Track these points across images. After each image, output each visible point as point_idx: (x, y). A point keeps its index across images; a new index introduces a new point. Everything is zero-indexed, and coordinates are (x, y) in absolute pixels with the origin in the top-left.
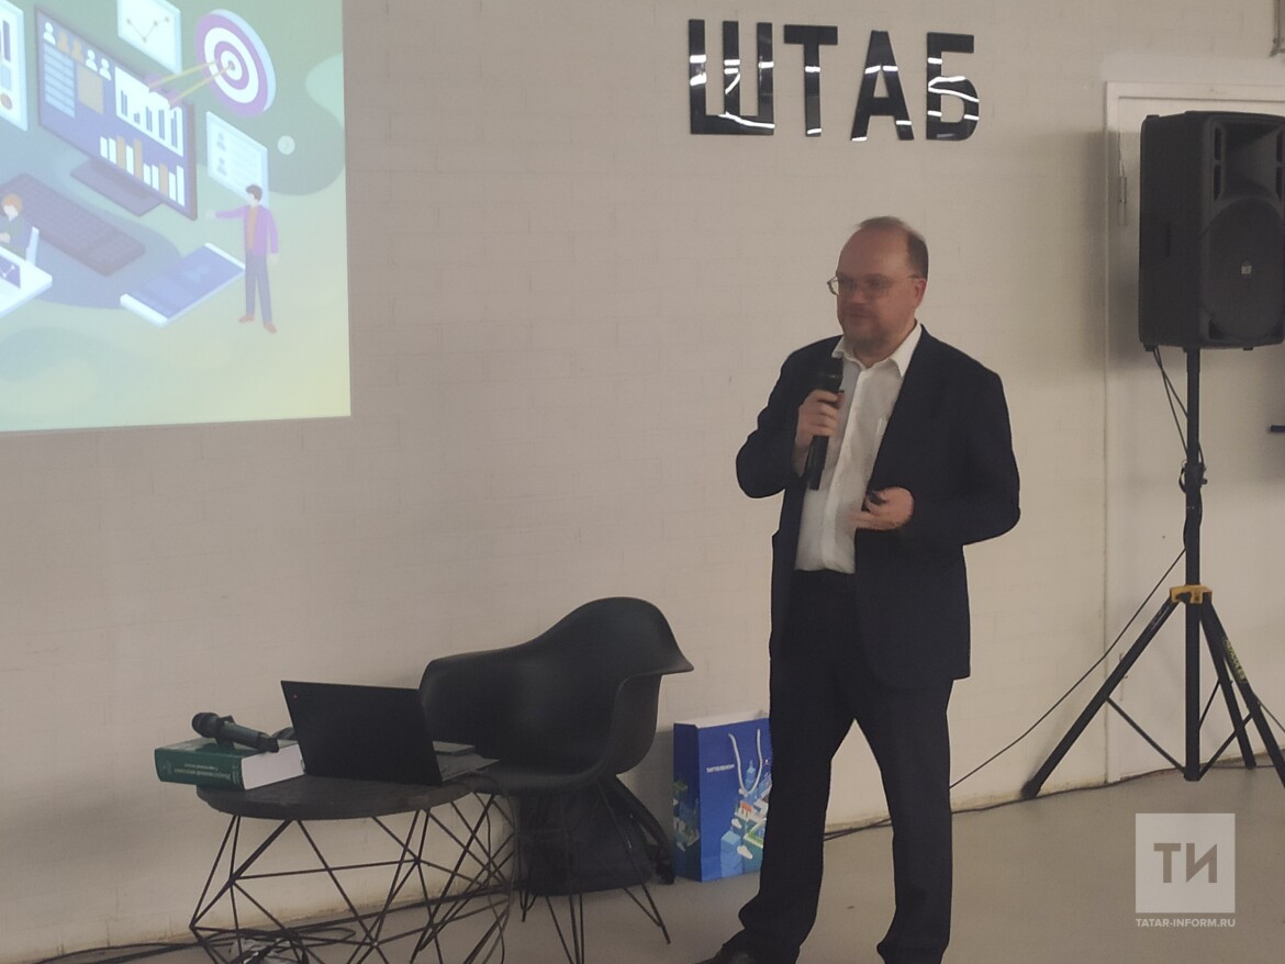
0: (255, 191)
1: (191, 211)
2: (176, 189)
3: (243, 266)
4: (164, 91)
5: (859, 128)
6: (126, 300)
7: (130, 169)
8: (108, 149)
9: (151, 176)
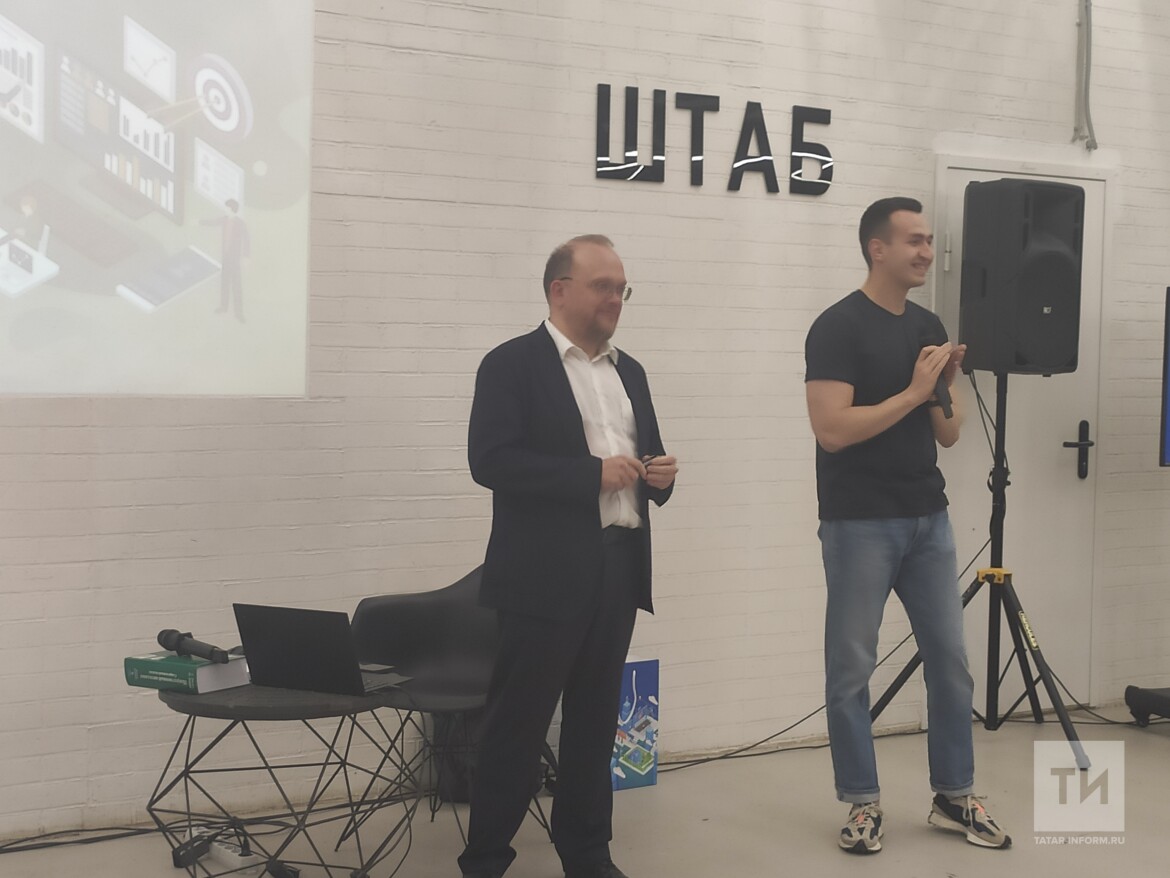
0: (232, 204)
1: (178, 217)
2: (167, 198)
3: (220, 266)
4: (160, 119)
5: (734, 184)
6: (122, 290)
7: (129, 180)
8: (111, 163)
9: (146, 187)
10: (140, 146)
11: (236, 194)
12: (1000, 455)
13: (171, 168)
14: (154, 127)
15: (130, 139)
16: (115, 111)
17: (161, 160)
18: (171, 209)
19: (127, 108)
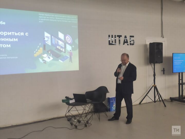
0: (70, 50)
1: (65, 52)
2: (64, 50)
3: (69, 57)
4: (63, 42)
5: (124, 44)
6: (59, 60)
7: (60, 49)
8: (58, 47)
9: (61, 49)
10: (61, 45)
11: (71, 49)
12: (154, 72)
13: (64, 47)
14: (62, 43)
15: (60, 44)
16: (58, 42)
17: (63, 46)
18: (64, 51)
19: (59, 41)
